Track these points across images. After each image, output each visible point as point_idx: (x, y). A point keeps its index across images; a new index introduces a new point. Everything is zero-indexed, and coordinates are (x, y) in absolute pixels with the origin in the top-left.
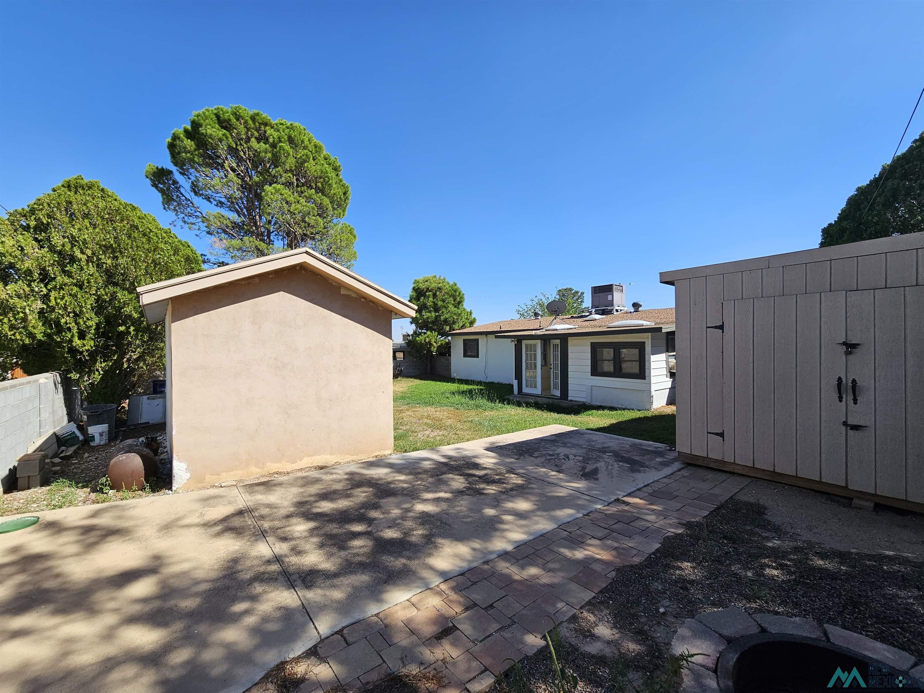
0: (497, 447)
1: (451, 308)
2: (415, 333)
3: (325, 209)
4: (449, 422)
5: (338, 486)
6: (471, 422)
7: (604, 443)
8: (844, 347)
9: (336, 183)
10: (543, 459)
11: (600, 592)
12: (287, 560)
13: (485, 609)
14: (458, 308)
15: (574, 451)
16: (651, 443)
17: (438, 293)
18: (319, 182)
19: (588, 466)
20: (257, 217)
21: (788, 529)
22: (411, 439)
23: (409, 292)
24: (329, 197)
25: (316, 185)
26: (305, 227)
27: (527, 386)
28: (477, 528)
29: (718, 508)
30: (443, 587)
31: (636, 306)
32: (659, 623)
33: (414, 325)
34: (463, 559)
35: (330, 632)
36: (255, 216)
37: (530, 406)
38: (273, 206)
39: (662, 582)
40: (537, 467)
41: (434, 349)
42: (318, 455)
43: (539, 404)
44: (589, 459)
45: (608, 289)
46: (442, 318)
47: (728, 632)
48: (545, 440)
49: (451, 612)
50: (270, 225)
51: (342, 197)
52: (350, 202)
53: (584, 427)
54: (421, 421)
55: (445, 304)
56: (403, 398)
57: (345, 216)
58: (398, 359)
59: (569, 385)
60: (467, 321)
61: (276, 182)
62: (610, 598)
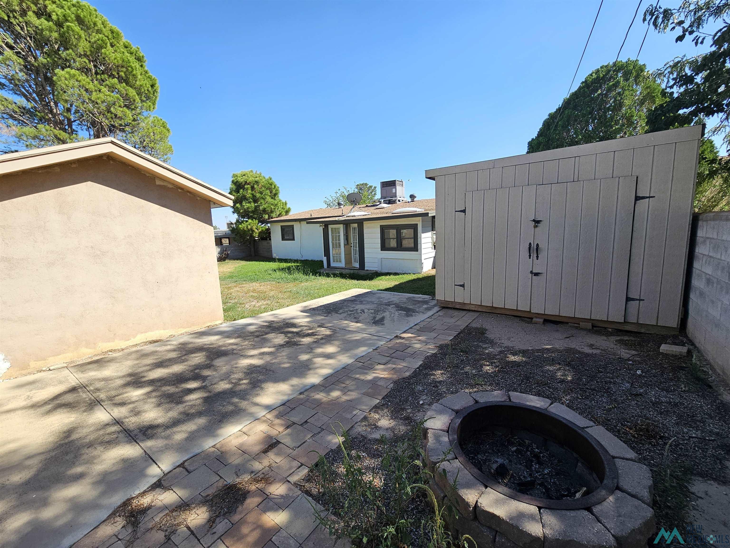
0: (310, 309)
1: (269, 199)
2: (238, 221)
3: (132, 100)
4: (272, 293)
5: (173, 355)
6: (290, 291)
7: (389, 299)
8: (534, 223)
9: (141, 74)
10: (345, 315)
11: (383, 398)
12: (127, 420)
13: (301, 425)
14: (275, 199)
15: (368, 306)
16: (421, 295)
17: (255, 186)
18: (122, 71)
19: (378, 316)
20: (52, 104)
21: (498, 341)
22: (239, 309)
23: (229, 185)
24: (135, 88)
25: (118, 74)
26: (112, 118)
27: (334, 261)
28: (295, 370)
29: (459, 334)
30: (269, 416)
31: (412, 197)
32: (419, 411)
33: (236, 214)
34: (284, 394)
35: (172, 467)
36: (49, 102)
37: (337, 276)
38: (70, 93)
39: (422, 385)
40: (340, 321)
41: (256, 235)
42: (151, 331)
43: (343, 274)
44: (378, 311)
45: (392, 184)
46: (261, 208)
47: (456, 408)
48: (348, 300)
49: (274, 432)
50: (69, 113)
51: (150, 89)
52: (159, 95)
53: (376, 289)
54: (248, 295)
55: (262, 195)
56: (231, 277)
57: (155, 109)
58: (224, 245)
59: (365, 258)
60: (283, 210)
61: (69, 67)
62: (389, 401)
